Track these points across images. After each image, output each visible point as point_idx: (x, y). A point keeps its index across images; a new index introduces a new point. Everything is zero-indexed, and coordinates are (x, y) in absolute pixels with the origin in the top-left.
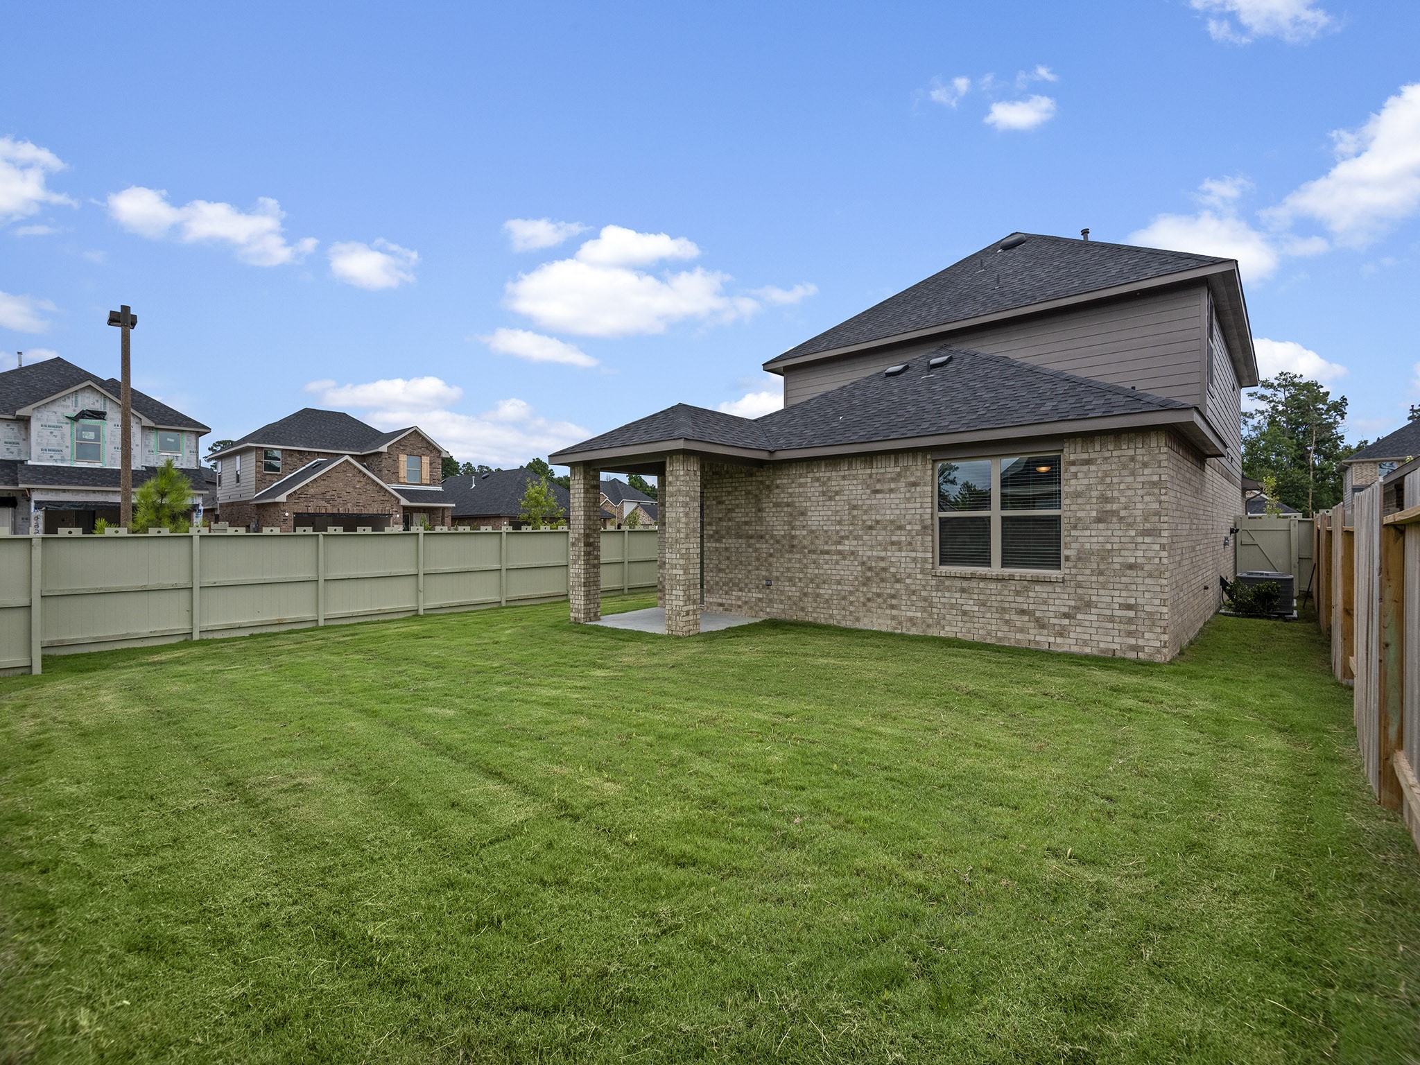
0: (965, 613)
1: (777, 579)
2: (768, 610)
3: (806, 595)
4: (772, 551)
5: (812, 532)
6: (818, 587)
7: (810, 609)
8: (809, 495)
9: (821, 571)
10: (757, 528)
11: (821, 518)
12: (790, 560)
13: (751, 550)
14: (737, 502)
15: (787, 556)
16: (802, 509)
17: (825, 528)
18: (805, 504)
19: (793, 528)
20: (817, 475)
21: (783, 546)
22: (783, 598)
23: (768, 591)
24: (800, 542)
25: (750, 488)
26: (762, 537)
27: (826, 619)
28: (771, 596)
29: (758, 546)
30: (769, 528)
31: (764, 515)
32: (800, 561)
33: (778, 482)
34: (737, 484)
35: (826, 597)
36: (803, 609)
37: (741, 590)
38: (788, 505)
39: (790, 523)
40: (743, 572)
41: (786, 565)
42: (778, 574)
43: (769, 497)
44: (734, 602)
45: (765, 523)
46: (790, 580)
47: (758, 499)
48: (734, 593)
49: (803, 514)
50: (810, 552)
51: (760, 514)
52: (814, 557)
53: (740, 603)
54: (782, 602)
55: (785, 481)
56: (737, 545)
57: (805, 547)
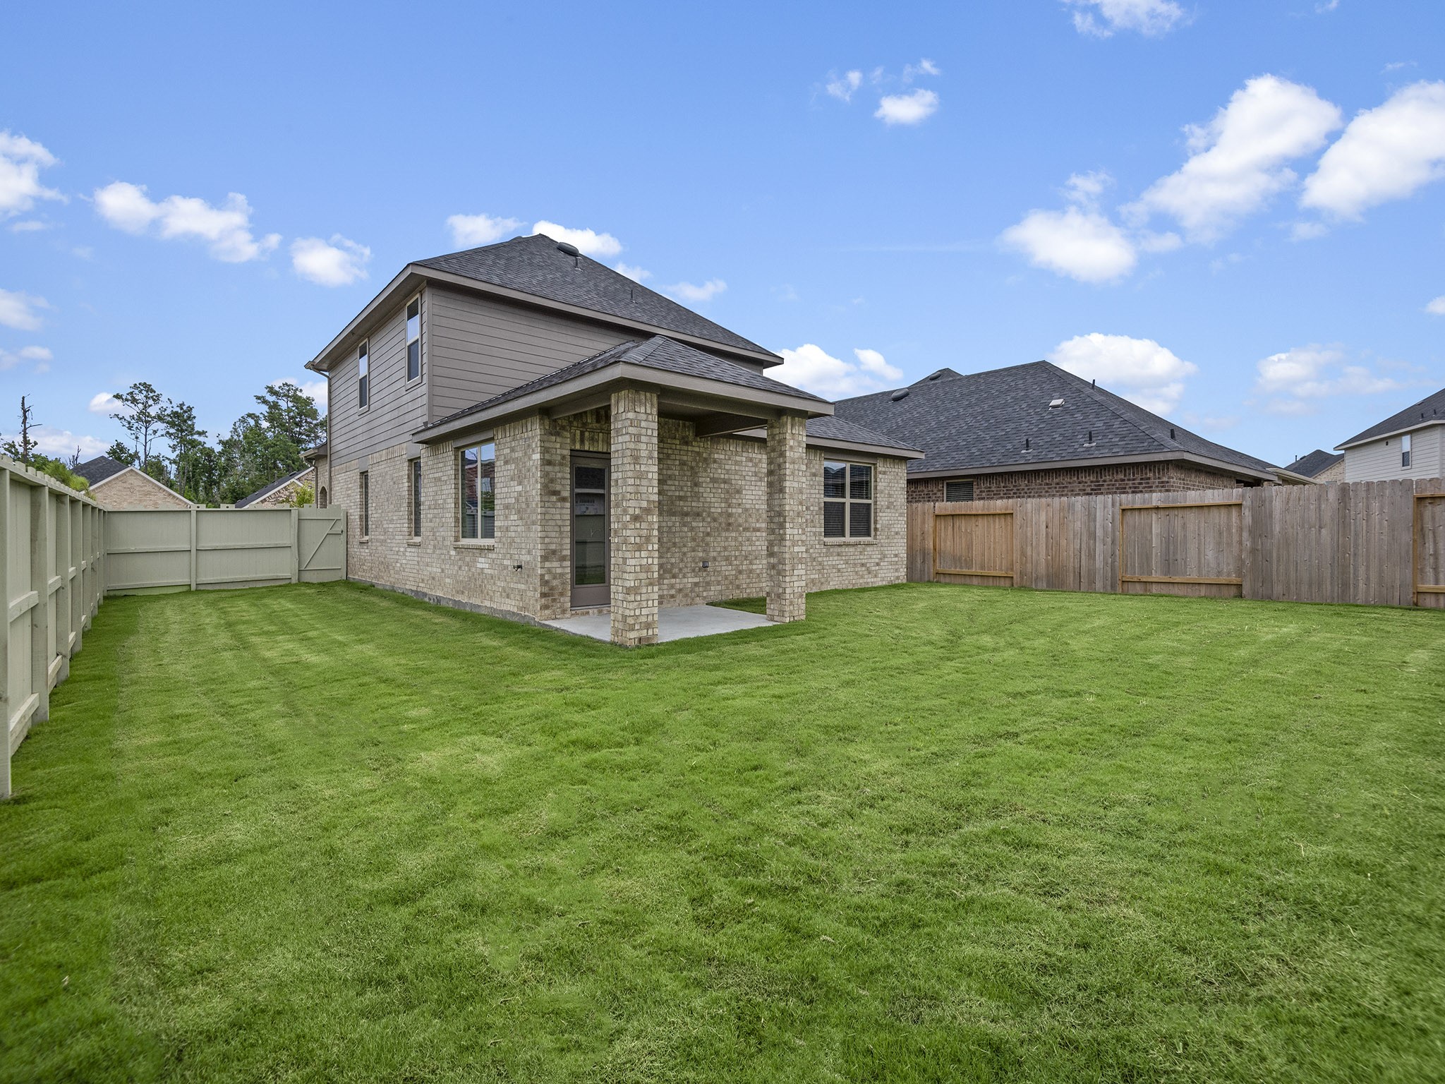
0: (839, 571)
1: (715, 559)
2: (705, 594)
3: (740, 572)
4: (709, 530)
5: (747, 510)
6: (751, 563)
7: (745, 586)
8: (744, 473)
9: (754, 548)
10: (694, 504)
11: (753, 497)
12: (727, 538)
13: (686, 529)
14: (669, 472)
15: (724, 534)
16: (737, 487)
17: (757, 506)
18: (740, 482)
19: (729, 506)
20: (750, 455)
21: (720, 524)
22: (720, 578)
23: (704, 574)
24: (736, 520)
25: (685, 458)
26: (698, 515)
27: (757, 592)
28: (708, 579)
29: (694, 524)
30: (706, 505)
31: (701, 490)
32: (736, 539)
33: (716, 456)
34: (670, 452)
35: (758, 571)
36: (738, 587)
37: (674, 577)
38: (725, 482)
39: (726, 501)
40: (677, 555)
41: (723, 544)
42: (715, 554)
43: (706, 471)
44: (665, 592)
45: (702, 500)
46: (727, 559)
47: (694, 472)
48: (666, 581)
49: (739, 492)
50: (744, 530)
51: (696, 489)
52: (748, 534)
53: (673, 592)
54: (719, 583)
55: (722, 457)
56: (670, 524)
57: (740, 526)
